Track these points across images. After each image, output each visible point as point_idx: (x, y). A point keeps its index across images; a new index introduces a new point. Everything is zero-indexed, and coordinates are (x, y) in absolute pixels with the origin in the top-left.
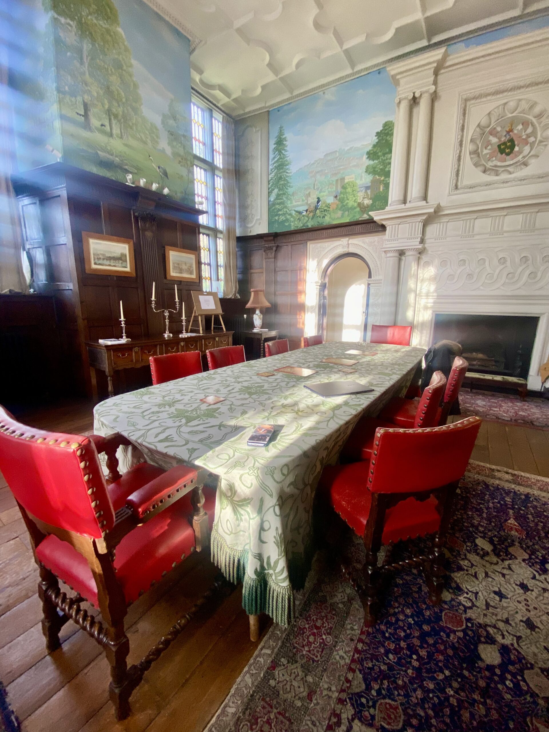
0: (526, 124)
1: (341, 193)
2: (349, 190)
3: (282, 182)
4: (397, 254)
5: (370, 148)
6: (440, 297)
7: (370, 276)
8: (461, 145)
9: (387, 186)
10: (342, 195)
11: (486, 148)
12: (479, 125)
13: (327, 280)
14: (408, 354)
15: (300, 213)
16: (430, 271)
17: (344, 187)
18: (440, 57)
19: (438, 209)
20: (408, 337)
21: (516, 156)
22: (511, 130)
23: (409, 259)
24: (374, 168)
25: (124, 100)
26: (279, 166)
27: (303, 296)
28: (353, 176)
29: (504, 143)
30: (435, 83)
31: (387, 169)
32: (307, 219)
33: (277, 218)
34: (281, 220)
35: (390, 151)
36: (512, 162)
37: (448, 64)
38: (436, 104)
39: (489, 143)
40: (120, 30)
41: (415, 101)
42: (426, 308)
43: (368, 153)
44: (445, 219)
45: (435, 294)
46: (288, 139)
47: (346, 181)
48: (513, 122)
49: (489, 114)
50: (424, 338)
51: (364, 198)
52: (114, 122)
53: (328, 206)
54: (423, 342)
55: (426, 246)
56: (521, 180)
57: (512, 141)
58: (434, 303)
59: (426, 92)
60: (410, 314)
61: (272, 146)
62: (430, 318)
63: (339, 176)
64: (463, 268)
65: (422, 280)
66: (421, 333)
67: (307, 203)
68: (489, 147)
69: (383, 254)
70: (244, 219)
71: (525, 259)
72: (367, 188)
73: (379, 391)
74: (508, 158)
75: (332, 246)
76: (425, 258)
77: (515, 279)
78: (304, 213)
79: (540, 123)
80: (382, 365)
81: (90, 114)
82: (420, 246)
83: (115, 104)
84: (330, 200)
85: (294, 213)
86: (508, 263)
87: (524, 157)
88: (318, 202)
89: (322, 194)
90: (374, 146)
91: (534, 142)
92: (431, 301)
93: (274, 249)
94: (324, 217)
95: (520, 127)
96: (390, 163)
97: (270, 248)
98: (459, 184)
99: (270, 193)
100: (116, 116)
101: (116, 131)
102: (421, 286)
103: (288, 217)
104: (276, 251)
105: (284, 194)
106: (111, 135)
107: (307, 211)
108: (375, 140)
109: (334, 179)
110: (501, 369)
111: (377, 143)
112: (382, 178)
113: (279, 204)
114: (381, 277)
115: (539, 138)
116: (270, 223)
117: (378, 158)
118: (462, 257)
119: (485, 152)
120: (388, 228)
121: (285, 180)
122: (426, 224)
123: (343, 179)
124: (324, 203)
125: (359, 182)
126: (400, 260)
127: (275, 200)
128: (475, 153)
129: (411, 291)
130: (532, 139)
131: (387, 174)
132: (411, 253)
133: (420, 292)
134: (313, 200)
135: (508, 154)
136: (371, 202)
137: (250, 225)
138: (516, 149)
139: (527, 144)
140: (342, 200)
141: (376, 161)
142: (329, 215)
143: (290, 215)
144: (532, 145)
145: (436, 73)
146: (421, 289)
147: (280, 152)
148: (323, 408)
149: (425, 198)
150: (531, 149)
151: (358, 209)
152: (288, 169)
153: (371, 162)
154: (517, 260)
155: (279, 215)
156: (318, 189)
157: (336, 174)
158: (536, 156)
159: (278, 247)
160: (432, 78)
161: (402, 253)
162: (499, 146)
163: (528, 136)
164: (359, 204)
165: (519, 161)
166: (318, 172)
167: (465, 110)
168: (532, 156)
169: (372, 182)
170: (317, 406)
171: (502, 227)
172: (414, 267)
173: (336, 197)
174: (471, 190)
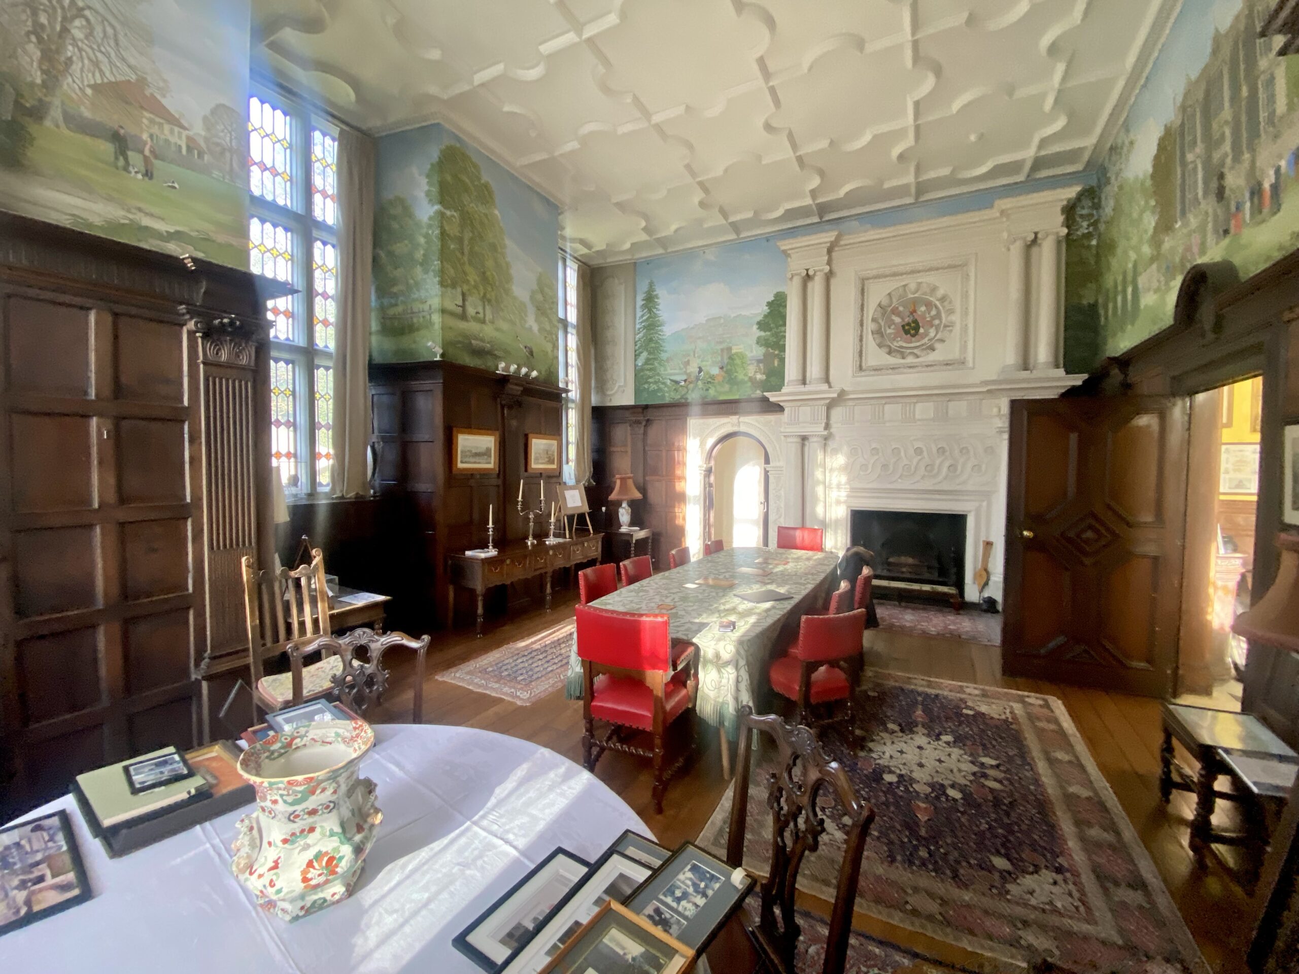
0: (929, 305)
1: (728, 363)
2: (738, 361)
3: (653, 345)
4: (799, 440)
5: (760, 318)
6: (854, 491)
7: (767, 461)
8: (862, 325)
9: (782, 360)
10: (729, 367)
11: (889, 328)
12: (880, 305)
13: (712, 463)
14: (820, 563)
15: (677, 382)
16: (840, 460)
17: (731, 358)
18: (833, 239)
19: (842, 393)
20: (819, 541)
21: (923, 338)
22: (915, 311)
23: (814, 446)
24: (768, 340)
25: (497, 283)
26: (649, 325)
27: (682, 484)
28: (742, 346)
29: (908, 324)
30: (829, 263)
31: (781, 343)
32: (686, 390)
33: (646, 386)
34: (651, 389)
35: (785, 325)
36: (918, 344)
37: (842, 243)
38: (833, 282)
39: (893, 322)
40: (496, 212)
41: (808, 277)
42: (838, 502)
43: (759, 323)
44: (851, 403)
45: (847, 486)
46: (660, 295)
47: (734, 351)
48: (915, 302)
49: (889, 294)
50: (839, 539)
51: (756, 372)
52: (487, 307)
53: (713, 377)
54: (839, 544)
55: (832, 430)
56: (927, 366)
57: (915, 322)
58: (848, 496)
59: (820, 271)
60: (820, 510)
61: (640, 302)
62: (845, 514)
63: (724, 346)
64: (876, 457)
65: (831, 470)
66: (836, 533)
67: (685, 373)
68: (893, 327)
69: (783, 438)
70: (602, 387)
71: (941, 451)
72: (759, 361)
73: (797, 598)
74: (913, 339)
75: (718, 424)
76: (832, 444)
77: (936, 471)
78: (683, 383)
79: (944, 307)
80: (796, 575)
81: (467, 303)
82: (825, 433)
83: (489, 289)
84: (715, 371)
85: (668, 382)
86: (925, 453)
87: (930, 340)
88: (700, 372)
89: (704, 363)
90: (766, 316)
91: (939, 325)
92: (843, 494)
93: (644, 423)
94: (707, 390)
95: (923, 309)
96: (785, 337)
97: (638, 422)
98: (863, 364)
99: (637, 356)
100: (489, 301)
101: (489, 316)
102: (831, 476)
103: (662, 386)
104: (645, 426)
105: (655, 359)
106: (483, 322)
107: (685, 381)
108: (766, 310)
109: (719, 347)
110: (935, 576)
111: (769, 313)
112: (776, 352)
113: (650, 370)
114: (781, 464)
115: (944, 321)
116: (638, 392)
117: (770, 330)
118: (874, 446)
119: (889, 331)
120: (786, 410)
121: (657, 342)
122: (829, 407)
123: (730, 349)
124: (708, 373)
125: (749, 355)
126: (803, 445)
127: (643, 365)
128: (878, 333)
129: (818, 482)
130: (937, 322)
131: (782, 348)
132: (815, 439)
133: (830, 484)
134: (693, 369)
135: (913, 336)
136: (764, 377)
137: (609, 393)
138: (921, 330)
139: (932, 326)
140: (729, 373)
141: (768, 333)
142: (713, 388)
143: (664, 383)
144: (937, 328)
145: (830, 251)
146: (830, 480)
147: (650, 311)
148: (758, 611)
149: (827, 380)
150: (937, 333)
151: (749, 384)
152: (660, 330)
153: (762, 334)
154: (934, 450)
155: (649, 383)
156: (699, 357)
157: (721, 343)
158: (942, 341)
159: (648, 421)
160: (826, 258)
161: (804, 439)
162: (903, 326)
163: (933, 318)
164: (750, 378)
165: (925, 344)
166: (700, 338)
167: (863, 290)
168: (938, 340)
169: (765, 355)
170: (753, 609)
171: (914, 415)
172: (820, 456)
173: (722, 368)
174: (876, 372)
